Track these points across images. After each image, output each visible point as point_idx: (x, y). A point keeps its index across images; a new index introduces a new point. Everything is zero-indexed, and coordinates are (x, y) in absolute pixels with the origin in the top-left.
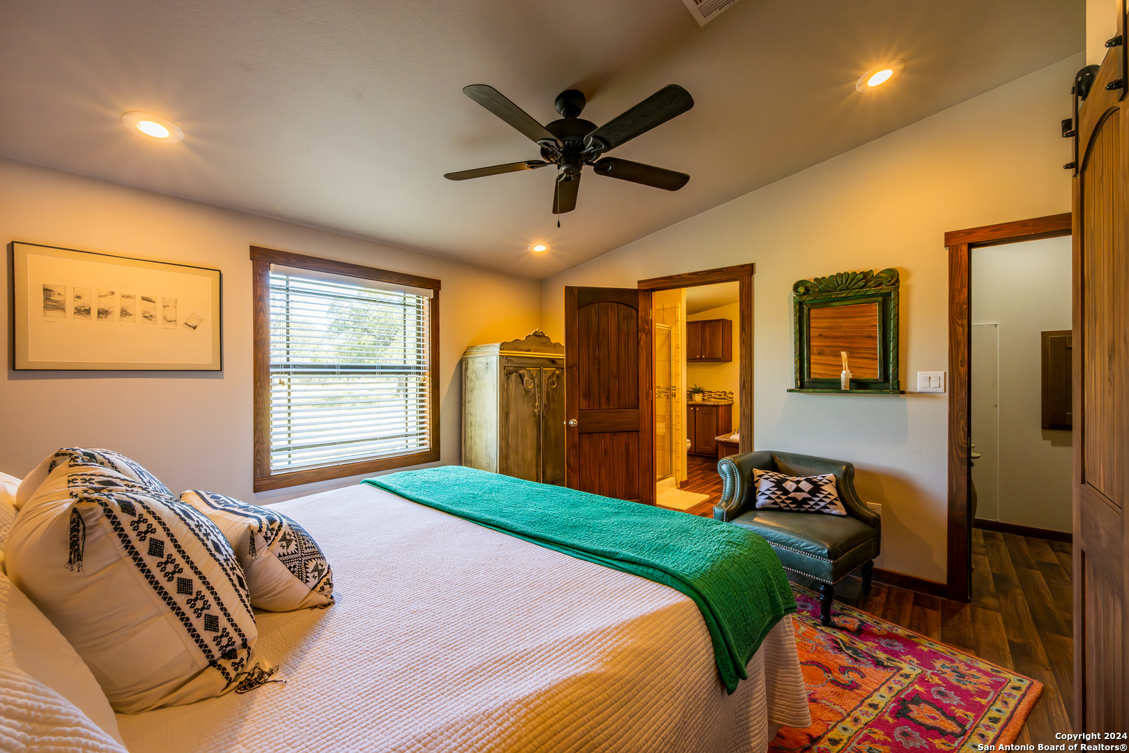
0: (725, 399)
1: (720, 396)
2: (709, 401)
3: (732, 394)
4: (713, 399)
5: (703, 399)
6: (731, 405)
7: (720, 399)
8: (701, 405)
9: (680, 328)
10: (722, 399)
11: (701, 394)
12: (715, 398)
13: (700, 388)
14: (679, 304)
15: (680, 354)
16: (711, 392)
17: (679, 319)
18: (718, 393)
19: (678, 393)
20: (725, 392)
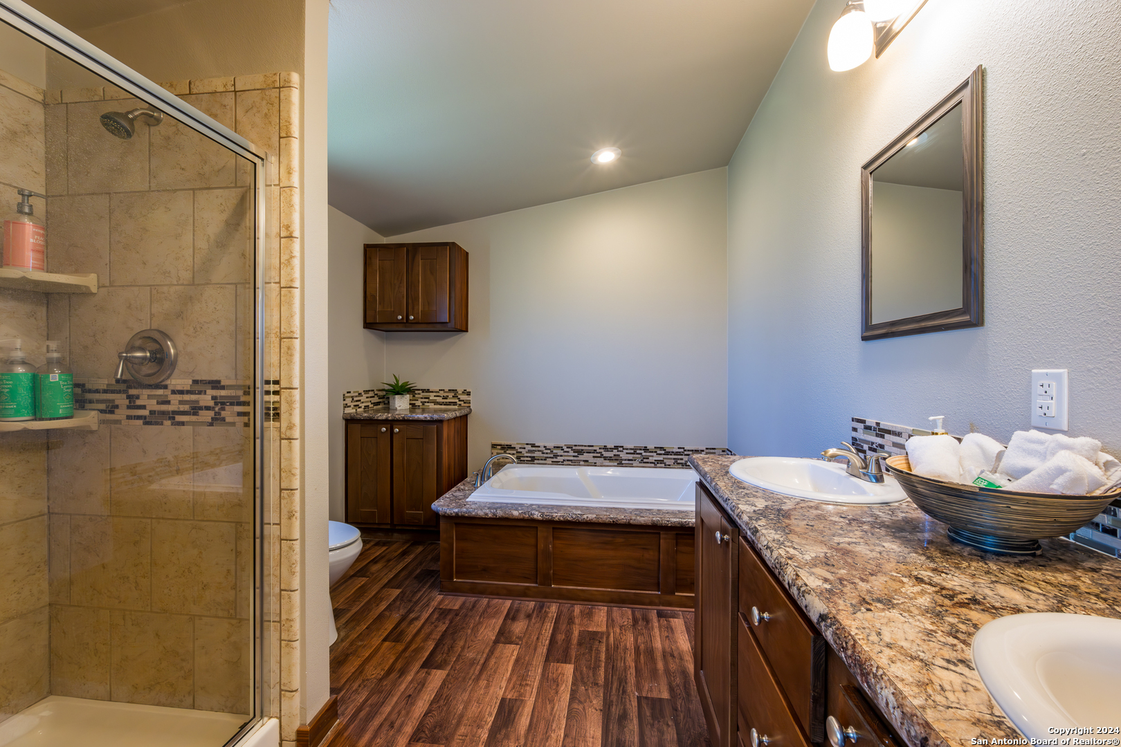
0: (455, 404)
1: (445, 398)
2: (424, 411)
3: (469, 394)
4: (432, 406)
5: (413, 405)
6: (466, 416)
7: (446, 404)
8: (405, 421)
9: (295, 163)
10: (450, 404)
11: (408, 397)
12: (436, 403)
13: (406, 384)
14: (295, 77)
15: (296, 262)
16: (428, 391)
17: (295, 130)
18: (442, 393)
19: (290, 403)
20: (455, 391)
